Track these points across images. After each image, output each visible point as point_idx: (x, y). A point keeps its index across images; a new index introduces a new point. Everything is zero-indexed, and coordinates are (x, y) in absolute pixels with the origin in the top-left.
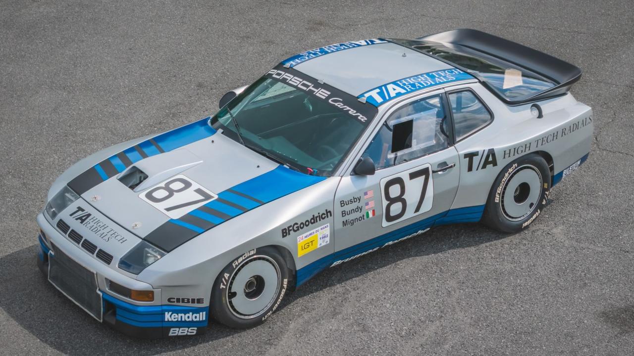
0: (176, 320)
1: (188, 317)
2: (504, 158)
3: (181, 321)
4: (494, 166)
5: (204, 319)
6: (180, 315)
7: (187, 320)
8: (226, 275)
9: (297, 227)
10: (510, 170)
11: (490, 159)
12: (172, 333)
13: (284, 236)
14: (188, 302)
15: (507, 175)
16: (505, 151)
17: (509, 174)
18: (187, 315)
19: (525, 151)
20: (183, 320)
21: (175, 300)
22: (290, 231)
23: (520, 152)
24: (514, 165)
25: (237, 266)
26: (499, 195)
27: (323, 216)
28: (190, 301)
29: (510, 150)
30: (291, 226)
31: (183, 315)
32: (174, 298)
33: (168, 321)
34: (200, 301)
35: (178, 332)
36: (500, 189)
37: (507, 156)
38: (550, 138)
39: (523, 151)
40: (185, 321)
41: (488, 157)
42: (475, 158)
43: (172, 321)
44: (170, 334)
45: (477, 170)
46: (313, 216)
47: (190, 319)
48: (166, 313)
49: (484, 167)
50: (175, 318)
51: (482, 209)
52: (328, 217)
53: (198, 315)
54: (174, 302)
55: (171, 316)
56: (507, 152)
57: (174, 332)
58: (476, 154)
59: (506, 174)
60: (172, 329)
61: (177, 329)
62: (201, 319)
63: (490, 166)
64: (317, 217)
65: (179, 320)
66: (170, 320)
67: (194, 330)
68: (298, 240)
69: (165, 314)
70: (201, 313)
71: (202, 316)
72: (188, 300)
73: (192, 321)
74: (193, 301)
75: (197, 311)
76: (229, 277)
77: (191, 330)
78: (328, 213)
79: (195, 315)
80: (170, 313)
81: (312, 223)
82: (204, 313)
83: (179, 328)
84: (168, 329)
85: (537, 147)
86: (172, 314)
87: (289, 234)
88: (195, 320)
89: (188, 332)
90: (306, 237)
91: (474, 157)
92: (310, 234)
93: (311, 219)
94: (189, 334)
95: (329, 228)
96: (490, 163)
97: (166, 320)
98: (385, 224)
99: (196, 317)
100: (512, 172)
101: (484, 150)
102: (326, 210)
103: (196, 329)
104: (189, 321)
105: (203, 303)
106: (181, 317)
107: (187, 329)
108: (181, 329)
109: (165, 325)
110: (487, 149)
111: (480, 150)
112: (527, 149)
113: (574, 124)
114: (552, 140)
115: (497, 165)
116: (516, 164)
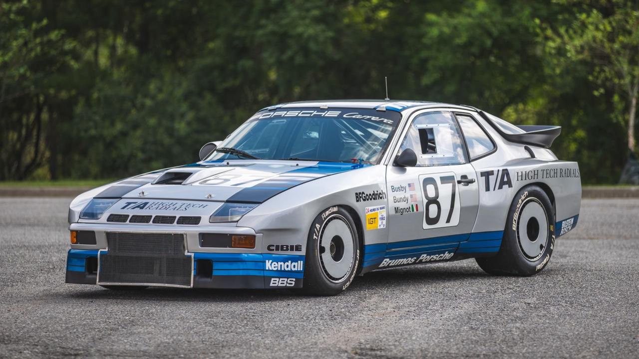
0: (276, 269)
1: (287, 266)
2: (518, 180)
3: (281, 271)
4: (509, 187)
5: (301, 269)
6: (280, 263)
7: (287, 269)
8: (318, 226)
9: (364, 197)
11: (506, 179)
12: (273, 283)
13: (357, 201)
14: (287, 250)
16: (518, 174)
18: (286, 263)
20: (283, 269)
21: (274, 248)
22: (360, 197)
23: (530, 177)
24: (525, 193)
25: (325, 219)
28: (289, 248)
29: (522, 174)
30: (360, 193)
31: (282, 263)
32: (274, 246)
33: (269, 270)
34: (298, 248)
35: (279, 282)
37: (520, 178)
38: (552, 173)
40: (285, 271)
41: (503, 177)
42: (490, 177)
43: (272, 270)
44: (271, 285)
45: (494, 190)
46: (374, 192)
47: (289, 269)
48: (267, 261)
49: (500, 187)
50: (275, 267)
51: (501, 236)
52: (384, 198)
53: (296, 264)
54: (273, 250)
55: (271, 265)
57: (275, 283)
58: (492, 173)
60: (273, 279)
61: (278, 279)
62: (299, 270)
64: (376, 194)
65: (279, 269)
66: (270, 269)
67: (292, 281)
68: (366, 211)
69: (265, 262)
70: (299, 262)
71: (299, 266)
72: (287, 246)
73: (291, 271)
74: (292, 248)
75: (294, 259)
76: (320, 228)
77: (290, 281)
78: (383, 195)
79: (293, 264)
80: (271, 261)
81: (374, 199)
82: (302, 262)
83: (279, 278)
84: (270, 278)
85: (542, 178)
86: (272, 262)
87: (360, 201)
88: (293, 269)
89: (287, 283)
90: (371, 211)
92: (374, 210)
93: (373, 194)
94: (288, 285)
95: (385, 210)
96: (505, 183)
97: (267, 269)
98: (426, 226)
99: (294, 266)
101: (498, 170)
102: (382, 191)
103: (294, 280)
104: (288, 271)
105: (301, 250)
106: (281, 265)
107: (286, 279)
108: (281, 279)
109: (267, 274)
110: (501, 169)
111: (495, 169)
112: (536, 177)
113: (568, 169)
114: (553, 176)
115: (512, 187)
116: (527, 192)
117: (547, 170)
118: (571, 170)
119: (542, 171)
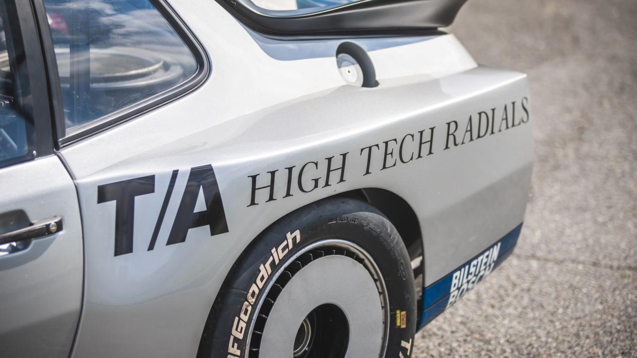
2: (253, 203)
4: (213, 233)
10: (278, 254)
11: (201, 205)
15: (265, 270)
16: (254, 178)
17: (274, 267)
19: (327, 184)
23: (308, 184)
24: (289, 236)
26: (241, 347)
29: (273, 174)
36: (243, 325)
37: (262, 195)
38: (411, 147)
39: (322, 183)
41: (190, 197)
42: (140, 201)
45: (151, 247)
49: (177, 236)
56: (263, 180)
58: (146, 184)
59: (262, 267)
63: (198, 235)
85: (368, 172)
91: (138, 199)
96: (200, 220)
100: (282, 261)
101: (175, 174)
110: (185, 169)
111: (161, 170)
112: (335, 176)
113: (480, 114)
114: (416, 155)
115: (225, 230)
116: (297, 233)
117: (386, 143)
118: (493, 110)
119: (366, 151)
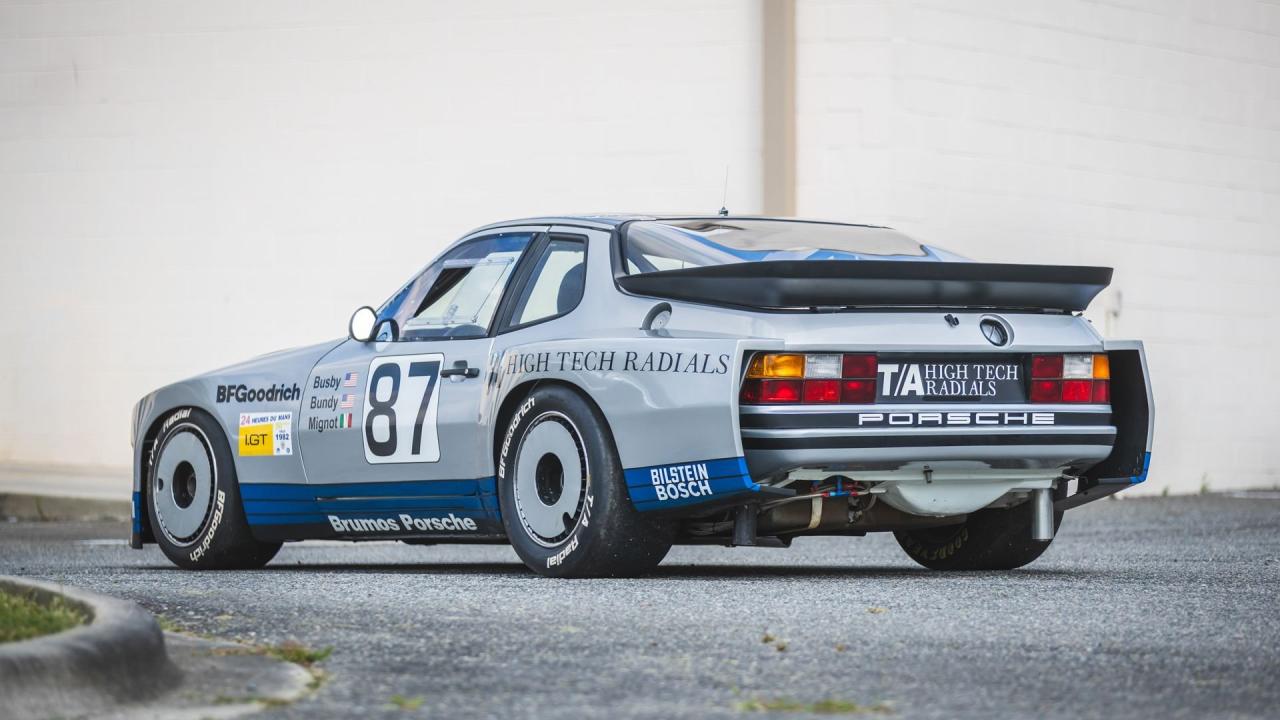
8: (155, 443)
9: (243, 394)
10: (523, 409)
13: (219, 400)
15: (517, 417)
16: (510, 357)
17: (521, 417)
19: (538, 370)
22: (230, 394)
23: (529, 367)
24: (529, 400)
25: (167, 430)
26: (505, 462)
27: (288, 394)
29: (516, 358)
30: (234, 387)
36: (506, 448)
39: (535, 368)
46: (274, 386)
52: (293, 399)
56: (513, 360)
64: (278, 391)
68: (241, 420)
76: (157, 447)
78: (294, 392)
81: (269, 399)
85: (562, 369)
87: (228, 401)
90: (255, 421)
92: (263, 420)
93: (269, 391)
95: (290, 421)
98: (372, 458)
102: (295, 385)
113: (663, 354)
114: (598, 366)
116: (533, 400)
117: (575, 353)
118: (679, 355)
119: (561, 355)
